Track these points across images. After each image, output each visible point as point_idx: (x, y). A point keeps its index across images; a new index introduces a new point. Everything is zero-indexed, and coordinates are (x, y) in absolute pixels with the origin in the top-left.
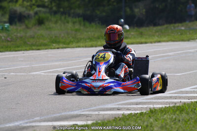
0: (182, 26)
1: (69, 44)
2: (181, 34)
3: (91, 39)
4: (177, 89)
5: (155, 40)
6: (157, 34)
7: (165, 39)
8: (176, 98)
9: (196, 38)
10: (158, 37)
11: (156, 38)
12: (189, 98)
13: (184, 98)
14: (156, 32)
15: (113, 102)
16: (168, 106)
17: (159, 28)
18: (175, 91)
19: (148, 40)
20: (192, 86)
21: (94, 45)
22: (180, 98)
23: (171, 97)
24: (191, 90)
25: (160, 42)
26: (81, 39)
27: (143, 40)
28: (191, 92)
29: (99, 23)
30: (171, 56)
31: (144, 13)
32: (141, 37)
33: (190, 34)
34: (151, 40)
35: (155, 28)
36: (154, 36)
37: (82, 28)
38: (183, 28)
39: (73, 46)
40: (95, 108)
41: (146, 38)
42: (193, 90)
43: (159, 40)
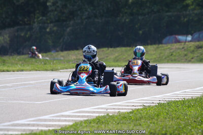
0: (47, 56)
2: (45, 64)
4: (36, 117)
5: (18, 68)
6: (21, 62)
7: (28, 68)
8: (33, 125)
9: (59, 68)
10: (21, 65)
11: (19, 67)
12: (47, 126)
13: (42, 126)
14: (20, 60)
16: (24, 133)
17: (23, 56)
19: (11, 69)
20: (51, 114)
22: (38, 125)
23: (29, 125)
24: (50, 118)
25: (22, 70)
27: (5, 68)
28: (50, 120)
30: (32, 84)
31: (8, 42)
32: (4, 65)
33: (53, 64)
34: (14, 69)
35: (18, 57)
36: (17, 64)
38: (48, 58)
41: (8, 66)
42: (52, 118)
43: (22, 68)
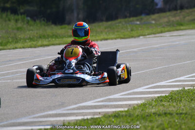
1: (6, 45)
3: (31, 39)
15: (29, 115)
18: (102, 99)
21: (33, 46)
26: (21, 39)
29: (44, 20)
37: (25, 26)
39: (9, 47)
40: (6, 123)
